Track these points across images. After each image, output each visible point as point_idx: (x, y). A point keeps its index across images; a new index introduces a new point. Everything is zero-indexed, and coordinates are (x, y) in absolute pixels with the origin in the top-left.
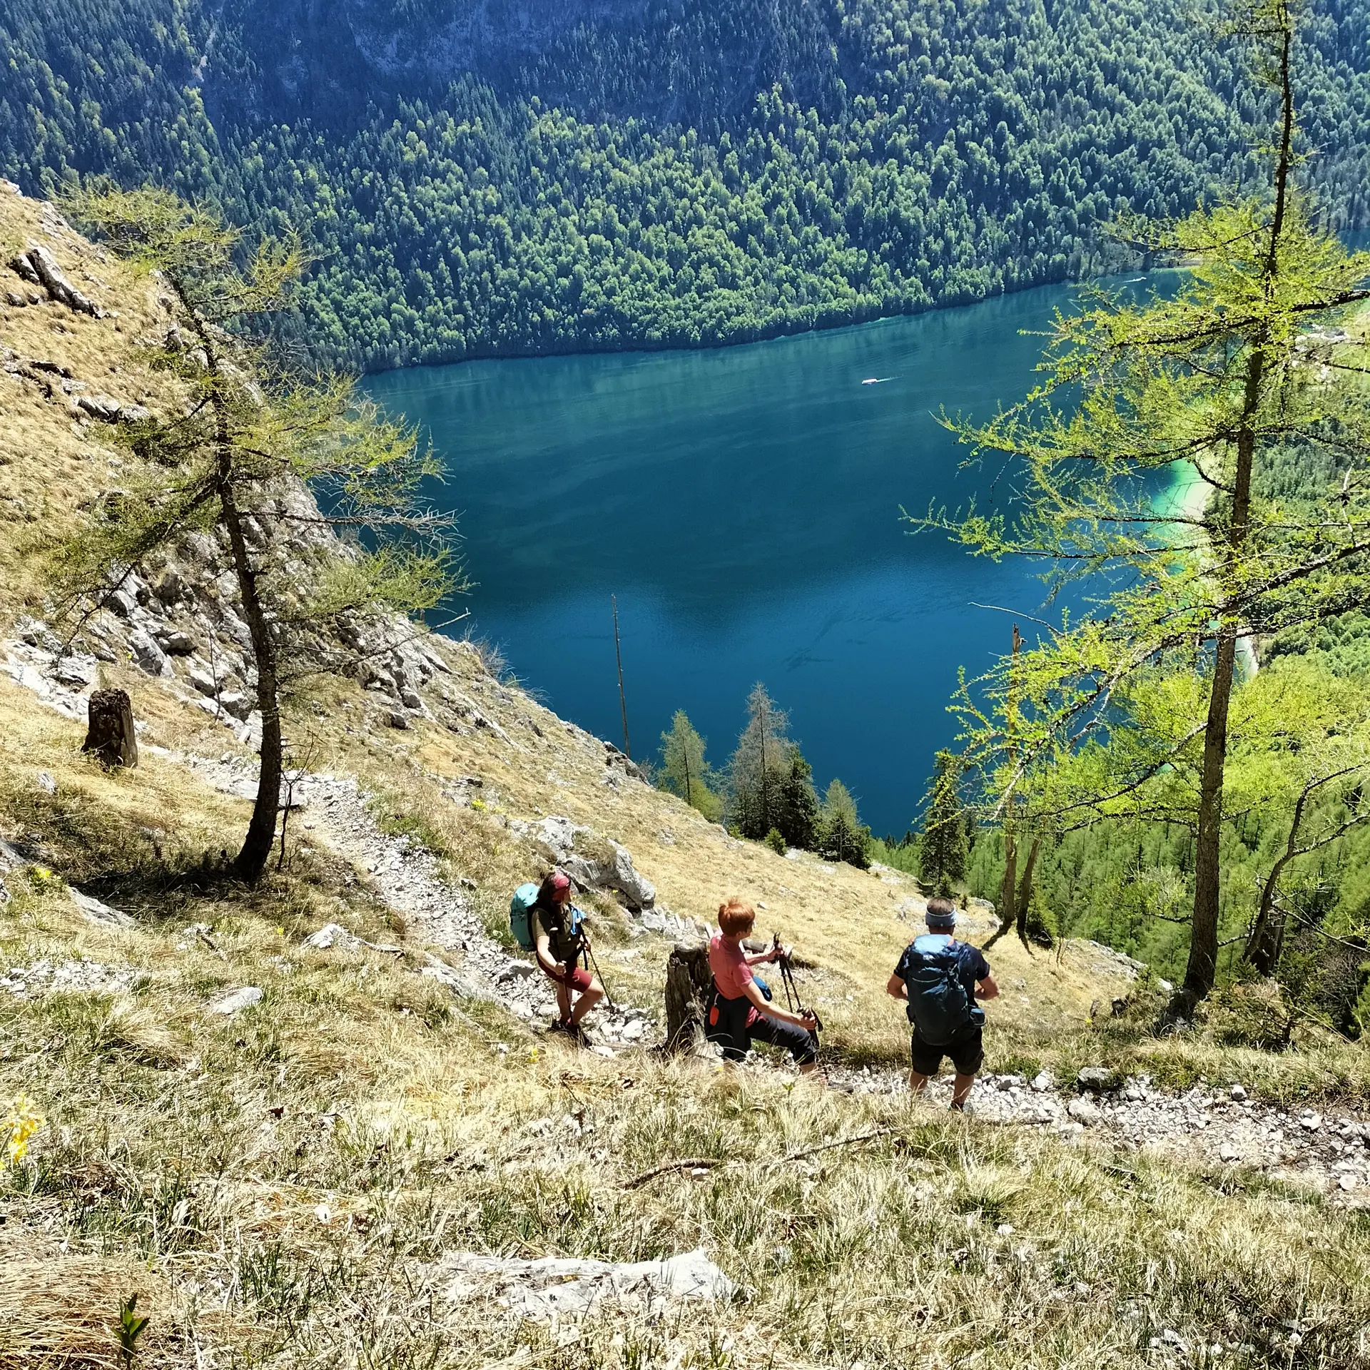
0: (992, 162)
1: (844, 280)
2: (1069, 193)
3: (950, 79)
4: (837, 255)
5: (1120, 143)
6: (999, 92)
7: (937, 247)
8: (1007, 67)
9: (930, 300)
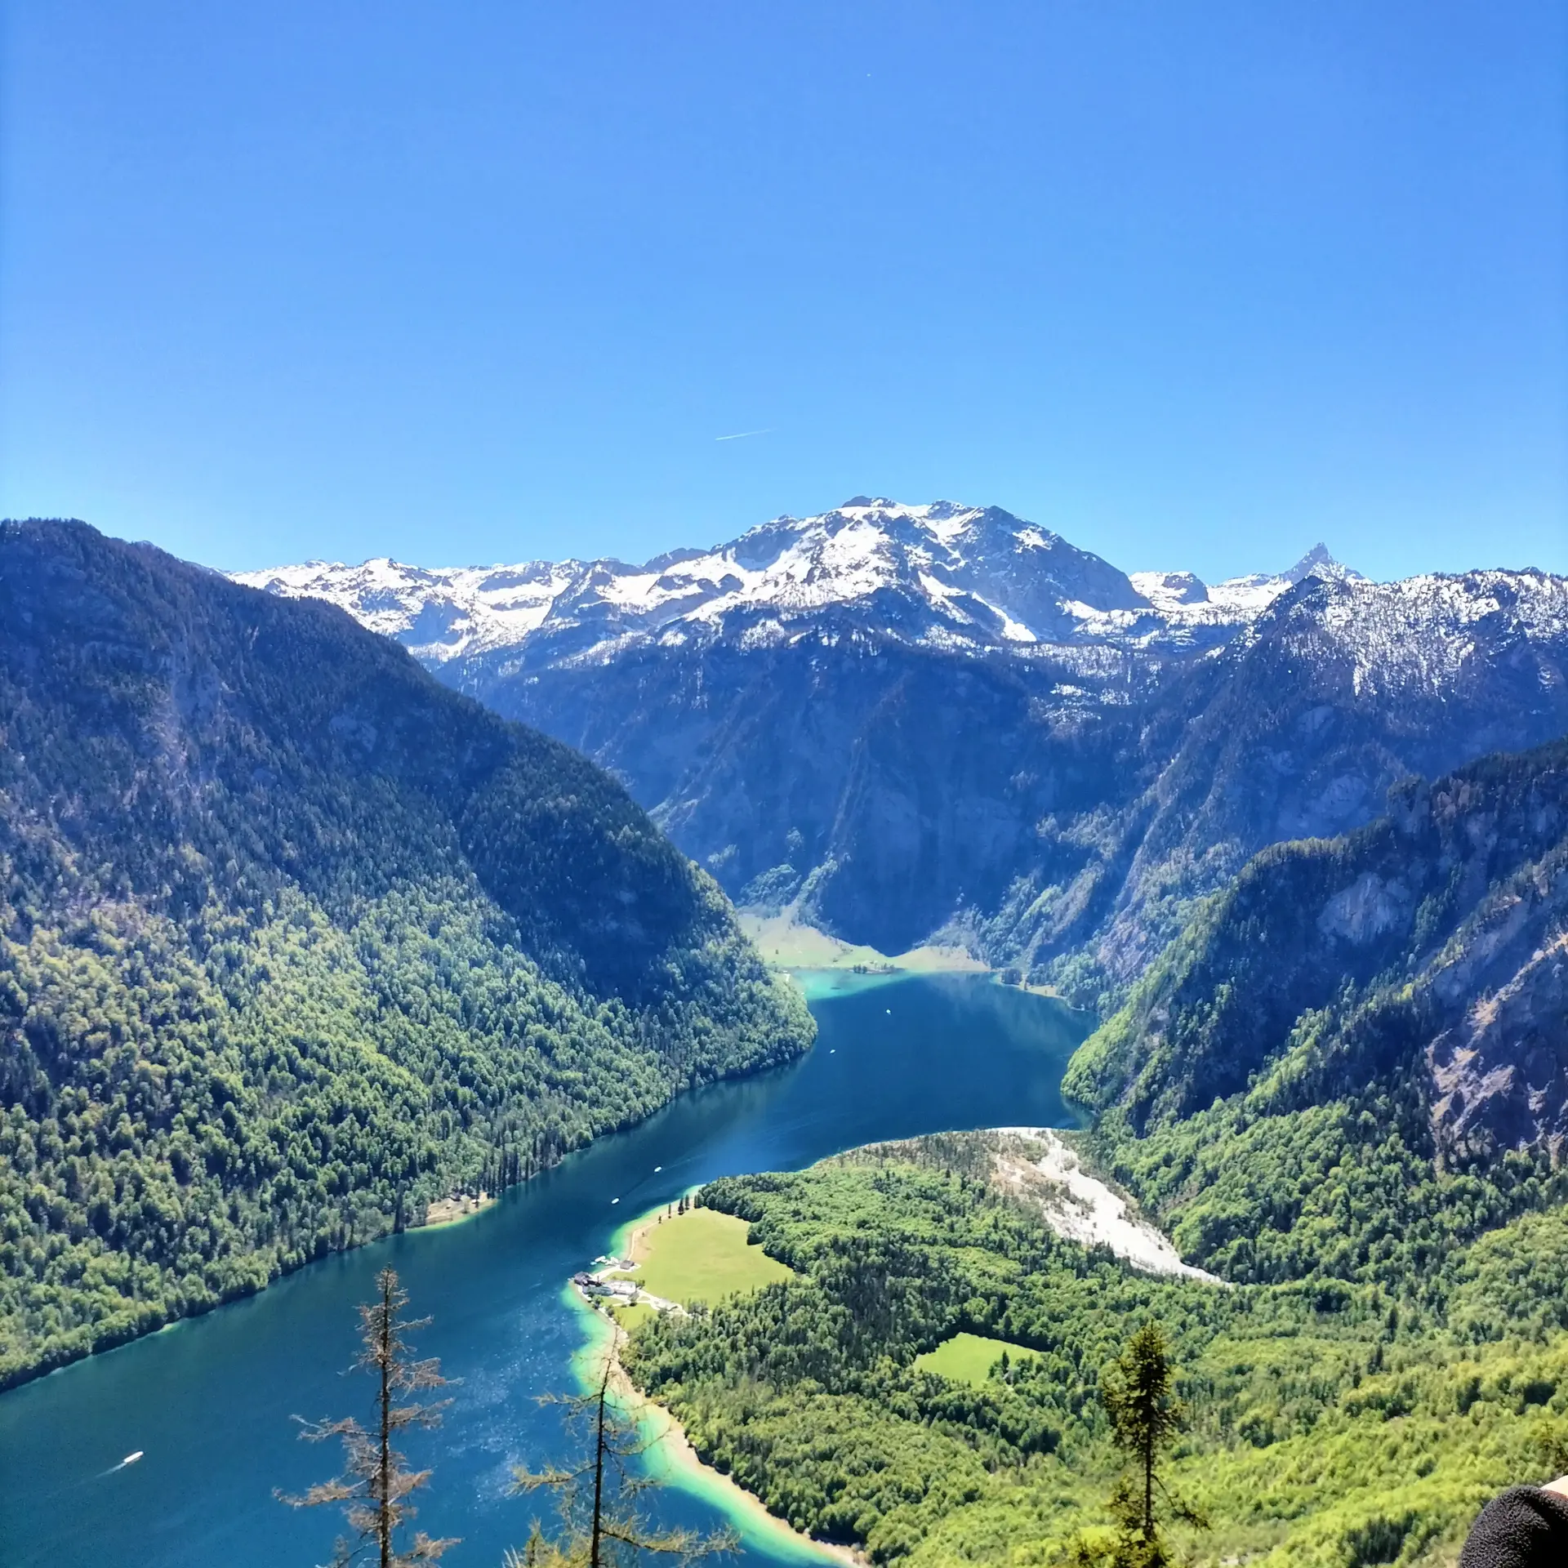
0: (230, 1144)
1: (112, 1289)
2: (309, 1166)
3: (163, 1063)
4: (93, 1262)
5: (337, 1116)
6: (216, 1073)
7: (204, 1237)
8: (217, 1049)
9: (215, 1297)
